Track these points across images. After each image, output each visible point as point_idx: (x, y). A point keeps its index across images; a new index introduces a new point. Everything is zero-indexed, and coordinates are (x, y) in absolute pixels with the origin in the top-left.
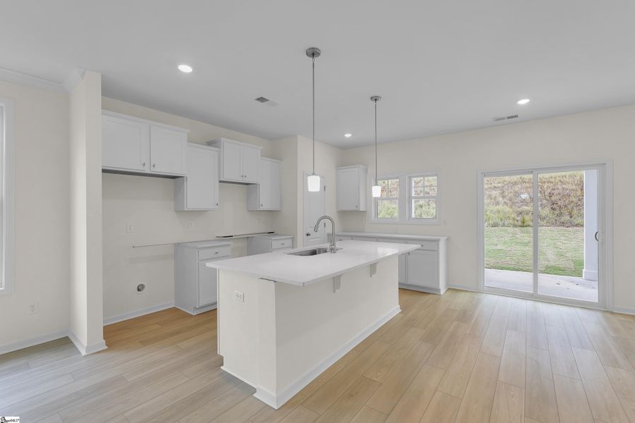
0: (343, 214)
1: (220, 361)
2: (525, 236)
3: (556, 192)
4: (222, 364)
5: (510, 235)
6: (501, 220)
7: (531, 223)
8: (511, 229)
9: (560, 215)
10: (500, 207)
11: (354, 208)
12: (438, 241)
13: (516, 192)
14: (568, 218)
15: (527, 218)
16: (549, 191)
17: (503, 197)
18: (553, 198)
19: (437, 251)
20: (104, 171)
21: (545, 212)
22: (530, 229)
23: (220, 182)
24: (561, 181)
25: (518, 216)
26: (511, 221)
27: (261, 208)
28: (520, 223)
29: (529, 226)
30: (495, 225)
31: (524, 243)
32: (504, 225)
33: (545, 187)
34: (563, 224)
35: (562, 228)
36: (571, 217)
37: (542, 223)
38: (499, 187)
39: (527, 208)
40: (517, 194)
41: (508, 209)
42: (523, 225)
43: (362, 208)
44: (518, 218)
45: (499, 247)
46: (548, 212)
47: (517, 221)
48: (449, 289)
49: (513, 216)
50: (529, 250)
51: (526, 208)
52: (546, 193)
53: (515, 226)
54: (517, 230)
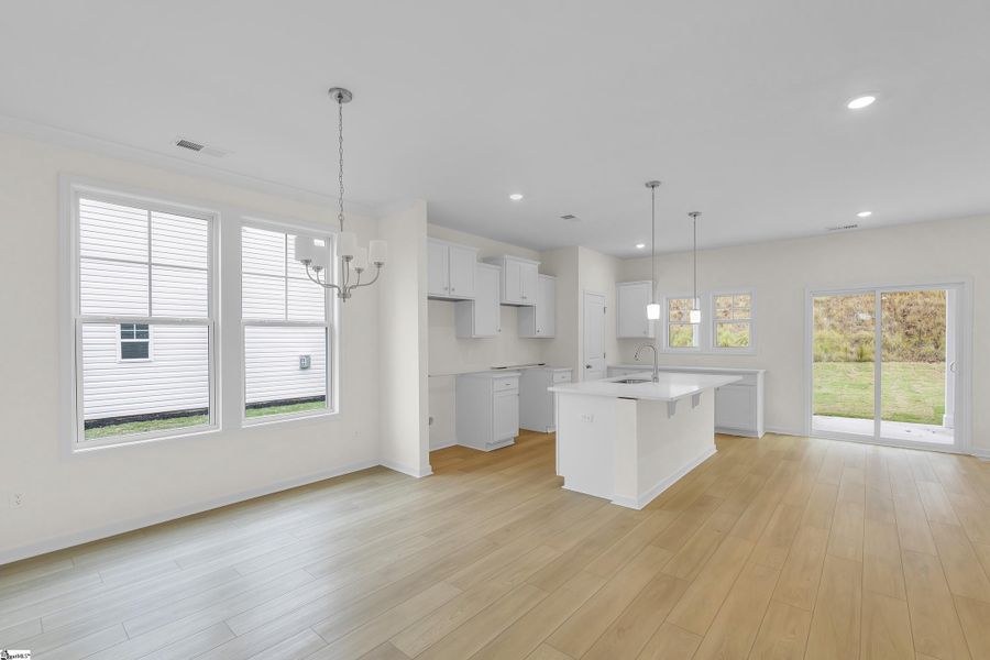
0: (624, 342)
1: (561, 482)
2: (864, 374)
3: (914, 308)
4: (563, 484)
5: (840, 374)
6: (826, 351)
7: (872, 357)
8: (842, 365)
9: (920, 343)
10: (826, 333)
11: (643, 335)
12: (755, 374)
13: (849, 309)
14: (933, 348)
15: (867, 348)
16: (903, 307)
17: (830, 317)
18: (908, 319)
19: (755, 386)
20: (429, 298)
21: (896, 339)
22: (871, 365)
23: (502, 304)
24: (922, 293)
25: (852, 345)
26: (842, 354)
27: (538, 335)
28: (855, 356)
29: (870, 360)
30: (818, 359)
31: (862, 385)
32: (830, 360)
33: (897, 301)
34: (923, 358)
35: (922, 363)
36: (937, 347)
37: (891, 356)
38: (822, 302)
39: (867, 333)
40: (851, 312)
41: (837, 335)
42: (861, 358)
43: (651, 335)
44: (853, 350)
45: (824, 390)
46: (900, 340)
47: (852, 353)
48: (766, 433)
49: (845, 345)
50: (870, 394)
51: (864, 333)
52: (898, 311)
53: (848, 360)
54: (852, 366)
